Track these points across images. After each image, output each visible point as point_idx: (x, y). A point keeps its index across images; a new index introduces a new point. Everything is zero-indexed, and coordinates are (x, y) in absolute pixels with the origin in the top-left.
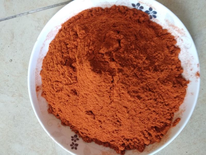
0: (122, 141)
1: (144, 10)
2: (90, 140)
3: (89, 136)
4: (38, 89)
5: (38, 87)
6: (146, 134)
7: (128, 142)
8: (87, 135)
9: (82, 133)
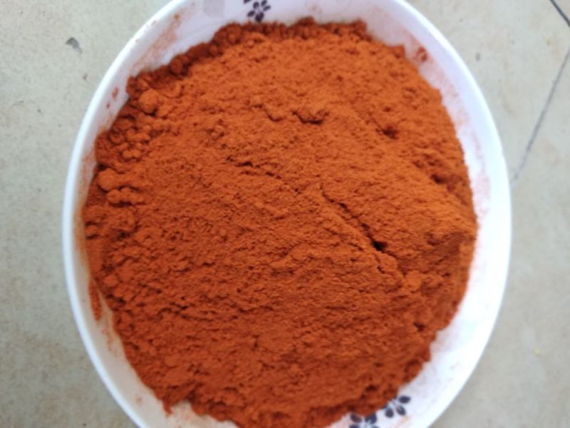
0: (165, 118)
1: (380, 414)
2: (224, 41)
3: (239, 48)
4: (421, 55)
5: (425, 58)
6: (134, 197)
7: (148, 128)
8: (241, 46)
9: (257, 41)
